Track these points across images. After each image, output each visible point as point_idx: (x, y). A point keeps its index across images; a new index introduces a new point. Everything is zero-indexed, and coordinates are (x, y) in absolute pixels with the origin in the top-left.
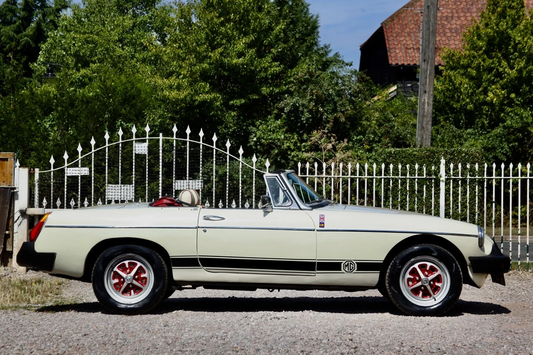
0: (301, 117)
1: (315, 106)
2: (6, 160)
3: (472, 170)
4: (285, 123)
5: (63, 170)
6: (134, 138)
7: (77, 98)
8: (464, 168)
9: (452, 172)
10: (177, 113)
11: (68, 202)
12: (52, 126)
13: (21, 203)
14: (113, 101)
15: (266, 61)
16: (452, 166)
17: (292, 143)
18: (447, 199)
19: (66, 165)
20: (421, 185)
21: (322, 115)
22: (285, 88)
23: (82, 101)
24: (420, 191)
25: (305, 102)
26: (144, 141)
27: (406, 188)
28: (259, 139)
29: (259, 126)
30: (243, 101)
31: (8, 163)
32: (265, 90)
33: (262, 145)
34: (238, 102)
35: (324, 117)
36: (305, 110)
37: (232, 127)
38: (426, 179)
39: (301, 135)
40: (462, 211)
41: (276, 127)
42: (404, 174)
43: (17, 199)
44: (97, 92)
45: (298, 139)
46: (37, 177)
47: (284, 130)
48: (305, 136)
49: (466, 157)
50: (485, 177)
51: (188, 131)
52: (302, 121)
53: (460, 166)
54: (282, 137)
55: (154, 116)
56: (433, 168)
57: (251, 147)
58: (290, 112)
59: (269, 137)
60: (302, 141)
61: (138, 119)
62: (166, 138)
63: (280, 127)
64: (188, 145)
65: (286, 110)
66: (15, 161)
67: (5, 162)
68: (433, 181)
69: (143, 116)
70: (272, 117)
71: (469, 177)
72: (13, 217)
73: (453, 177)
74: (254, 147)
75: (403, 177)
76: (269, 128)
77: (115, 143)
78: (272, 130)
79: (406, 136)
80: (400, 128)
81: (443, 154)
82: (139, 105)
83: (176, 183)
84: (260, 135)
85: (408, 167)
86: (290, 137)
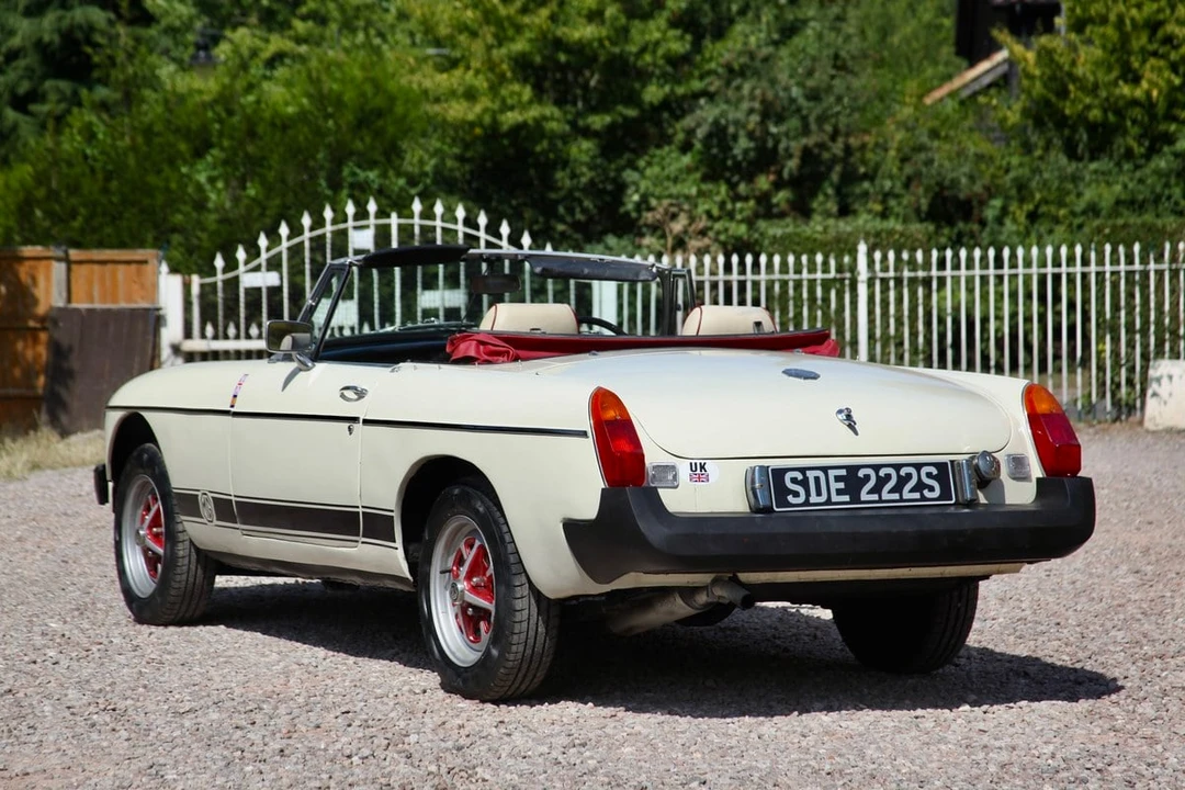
0: (731, 149)
1: (763, 122)
2: (144, 262)
3: (912, 264)
4: (701, 161)
5: (238, 276)
6: (351, 223)
7: (262, 119)
8: (898, 258)
9: (878, 266)
11: (247, 328)
12: (212, 180)
13: (172, 332)
14: (336, 123)
15: (655, 29)
16: (878, 255)
17: (715, 203)
18: (871, 312)
19: (242, 268)
20: (826, 290)
21: (777, 142)
22: (697, 85)
23: (273, 125)
24: (826, 300)
25: (740, 115)
26: (367, 227)
27: (801, 295)
28: (644, 198)
29: (645, 168)
30: (608, 119)
31: (148, 268)
32: (653, 93)
34: (598, 121)
35: (782, 146)
37: (583, 174)
38: (835, 280)
39: (732, 186)
40: (897, 330)
41: (680, 170)
42: (798, 271)
43: (165, 325)
44: (301, 106)
45: (728, 195)
46: (195, 290)
47: (698, 175)
48: (742, 188)
49: (902, 240)
50: (934, 272)
51: (439, 209)
52: (734, 157)
53: (891, 255)
54: (694, 191)
55: (421, 152)
56: (847, 259)
57: (627, 214)
58: (709, 136)
59: (667, 193)
60: (737, 198)
61: (389, 160)
62: (403, 221)
63: (689, 170)
64: (439, 231)
65: (701, 133)
66: (160, 262)
67: (144, 266)
68: (847, 282)
69: (400, 154)
70: (673, 147)
71: (906, 274)
72: (159, 356)
73: (881, 275)
74: (634, 215)
75: (797, 277)
76: (666, 172)
77: (318, 232)
78: (672, 176)
79: (959, 182)
80: (947, 164)
81: (862, 235)
82: (391, 130)
83: (423, 297)
84: (647, 188)
85: (804, 259)
86: (711, 191)
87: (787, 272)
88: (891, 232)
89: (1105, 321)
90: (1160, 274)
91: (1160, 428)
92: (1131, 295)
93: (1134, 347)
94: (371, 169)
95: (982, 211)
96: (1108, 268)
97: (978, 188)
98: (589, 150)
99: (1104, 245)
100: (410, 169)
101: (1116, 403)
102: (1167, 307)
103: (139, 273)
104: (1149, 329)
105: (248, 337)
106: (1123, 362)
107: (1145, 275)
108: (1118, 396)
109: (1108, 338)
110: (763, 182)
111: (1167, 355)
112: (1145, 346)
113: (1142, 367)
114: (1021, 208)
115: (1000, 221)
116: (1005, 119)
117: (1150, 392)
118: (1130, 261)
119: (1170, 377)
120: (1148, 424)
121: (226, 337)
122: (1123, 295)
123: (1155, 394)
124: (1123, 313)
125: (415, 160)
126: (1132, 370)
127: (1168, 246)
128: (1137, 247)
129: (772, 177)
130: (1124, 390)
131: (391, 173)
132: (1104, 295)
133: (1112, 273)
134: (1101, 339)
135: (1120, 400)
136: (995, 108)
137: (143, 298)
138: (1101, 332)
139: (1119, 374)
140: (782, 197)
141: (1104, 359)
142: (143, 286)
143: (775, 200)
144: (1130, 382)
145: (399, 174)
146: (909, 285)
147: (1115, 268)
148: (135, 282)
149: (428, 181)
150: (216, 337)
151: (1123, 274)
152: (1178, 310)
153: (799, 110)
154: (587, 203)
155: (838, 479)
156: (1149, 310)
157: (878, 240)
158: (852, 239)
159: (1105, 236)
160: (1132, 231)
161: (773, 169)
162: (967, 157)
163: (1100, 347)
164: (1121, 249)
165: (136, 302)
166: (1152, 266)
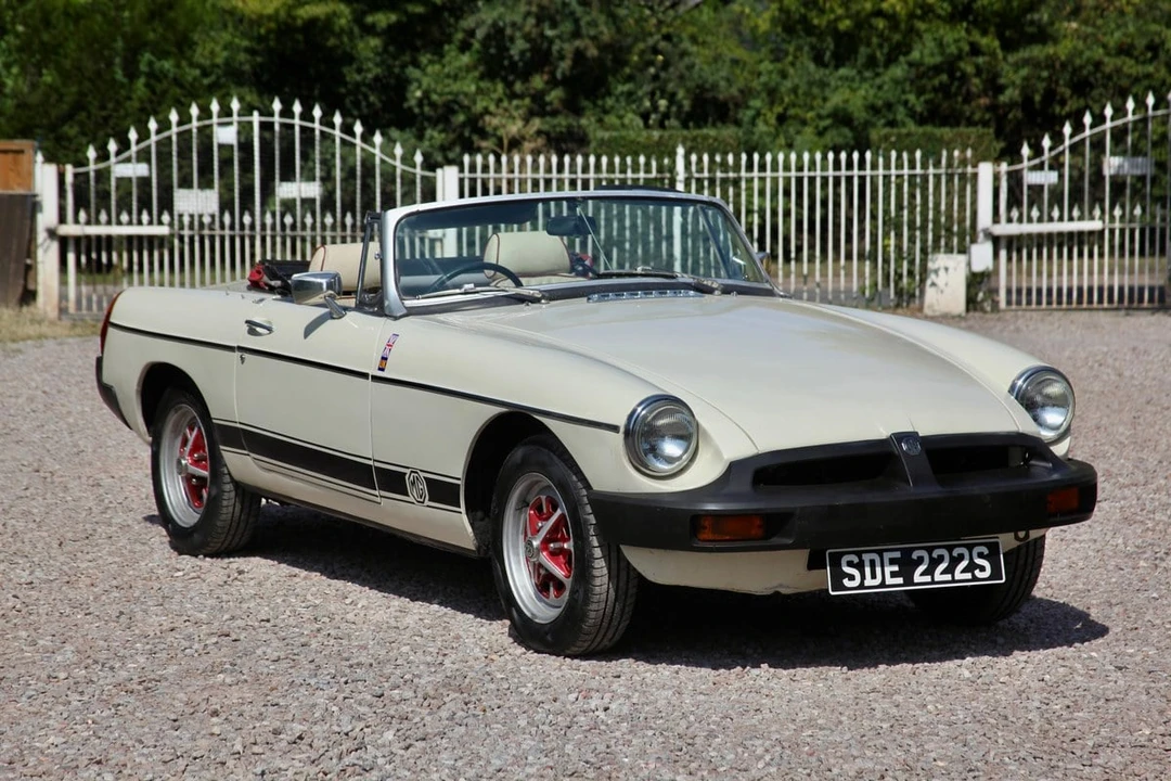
0: (508, 49)
1: (538, 25)
2: (21, 152)
3: (724, 166)
4: (479, 60)
5: (109, 167)
6: (215, 120)
8: (712, 161)
9: (694, 168)
10: (261, 39)
11: (118, 215)
12: (7, 66)
13: (47, 217)
16: (694, 158)
17: (492, 99)
19: (113, 159)
21: (551, 41)
25: (518, 18)
26: (230, 124)
28: (426, 94)
29: (426, 66)
30: (393, 18)
31: (24, 158)
33: (433, 105)
34: (382, 19)
35: (555, 48)
36: (518, 34)
37: (369, 70)
38: (656, 179)
39: (509, 85)
41: (460, 69)
42: (623, 171)
43: (41, 211)
45: (505, 94)
46: (69, 179)
47: (477, 74)
48: (518, 87)
49: (716, 144)
50: (743, 174)
51: (297, 108)
52: (511, 57)
53: (706, 158)
54: (473, 88)
55: (212, 45)
56: (666, 161)
57: (410, 109)
58: (488, 37)
59: (447, 90)
60: (513, 96)
61: (181, 51)
62: (264, 119)
63: (469, 69)
64: (297, 129)
65: (480, 34)
66: (36, 153)
67: (21, 156)
68: (666, 181)
69: (192, 45)
70: (453, 47)
71: (719, 175)
72: (35, 239)
73: (696, 175)
74: (417, 110)
75: (622, 176)
76: (446, 70)
77: (186, 127)
78: (452, 73)
79: (717, 86)
80: (705, 67)
81: (680, 139)
82: (182, 23)
83: (281, 189)
84: (429, 85)
85: (629, 160)
86: (488, 89)
87: (613, 172)
88: (706, 138)
89: (890, 219)
90: (937, 177)
91: (937, 314)
92: (912, 196)
93: (914, 243)
94: (166, 59)
95: (736, 113)
96: (893, 171)
97: (734, 91)
98: (376, 47)
99: (890, 151)
100: (202, 61)
101: (899, 293)
102: (943, 207)
103: (16, 162)
104: (927, 227)
105: (119, 223)
106: (905, 255)
107: (925, 178)
108: (900, 285)
109: (892, 234)
110: (538, 82)
111: (942, 250)
112: (924, 241)
113: (921, 260)
114: (771, 110)
115: (753, 122)
116: (756, 27)
117: (929, 282)
118: (912, 166)
119: (946, 269)
120: (927, 311)
121: (98, 222)
122: (906, 196)
123: (933, 284)
124: (906, 212)
125: (206, 53)
126: (912, 263)
127: (944, 153)
128: (918, 154)
129: (546, 77)
130: (905, 280)
131: (184, 63)
132: (889, 196)
133: (898, 176)
134: (886, 235)
135: (902, 289)
136: (748, 16)
137: (19, 185)
138: (887, 229)
139: (901, 267)
140: (555, 96)
141: (889, 252)
142: (19, 174)
143: (548, 99)
144: (911, 273)
145: (192, 65)
146: (721, 185)
147: (900, 172)
148: (12, 170)
149: (220, 72)
150: (88, 223)
151: (906, 177)
152: (953, 210)
153: (572, 13)
154: (372, 98)
156: (928, 209)
157: (694, 144)
158: (671, 143)
159: (891, 143)
160: (915, 138)
161: (546, 69)
162: (724, 61)
163: (886, 242)
164: (905, 155)
165: (12, 189)
166: (931, 170)
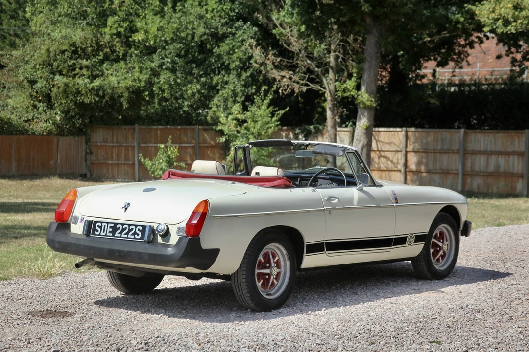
155: (111, 227)
